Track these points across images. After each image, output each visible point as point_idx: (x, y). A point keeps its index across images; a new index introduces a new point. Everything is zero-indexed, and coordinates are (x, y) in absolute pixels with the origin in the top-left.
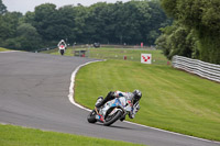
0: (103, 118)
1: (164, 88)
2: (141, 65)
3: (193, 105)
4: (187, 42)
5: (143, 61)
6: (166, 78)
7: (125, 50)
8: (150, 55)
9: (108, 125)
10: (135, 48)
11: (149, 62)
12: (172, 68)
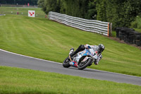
0: (77, 64)
1: (44, 32)
2: (28, 18)
3: (62, 43)
4: (57, 3)
5: (29, 15)
6: (45, 26)
7: (18, 8)
8: (34, 11)
9: (82, 69)
10: (24, 7)
11: (33, 16)
12: (49, 20)
